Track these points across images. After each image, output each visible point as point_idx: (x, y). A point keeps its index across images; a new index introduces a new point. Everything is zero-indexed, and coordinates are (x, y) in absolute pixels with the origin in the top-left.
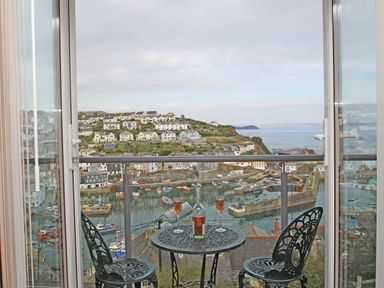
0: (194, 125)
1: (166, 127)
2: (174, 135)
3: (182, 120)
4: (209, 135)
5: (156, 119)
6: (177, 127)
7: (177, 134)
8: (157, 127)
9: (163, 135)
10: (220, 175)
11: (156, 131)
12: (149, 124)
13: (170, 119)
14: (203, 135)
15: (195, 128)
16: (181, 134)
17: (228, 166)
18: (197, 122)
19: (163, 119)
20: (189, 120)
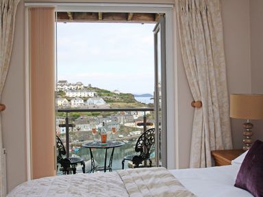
0: (100, 93)
1: (75, 94)
2: (82, 101)
3: (89, 88)
4: (112, 101)
5: (67, 87)
6: (84, 94)
7: (85, 101)
8: (67, 94)
9: (72, 102)
10: (122, 136)
11: (66, 97)
12: (60, 91)
13: (78, 88)
14: (107, 101)
15: (100, 95)
16: (88, 101)
17: (128, 128)
18: (102, 91)
19: (73, 87)
20: (95, 88)
